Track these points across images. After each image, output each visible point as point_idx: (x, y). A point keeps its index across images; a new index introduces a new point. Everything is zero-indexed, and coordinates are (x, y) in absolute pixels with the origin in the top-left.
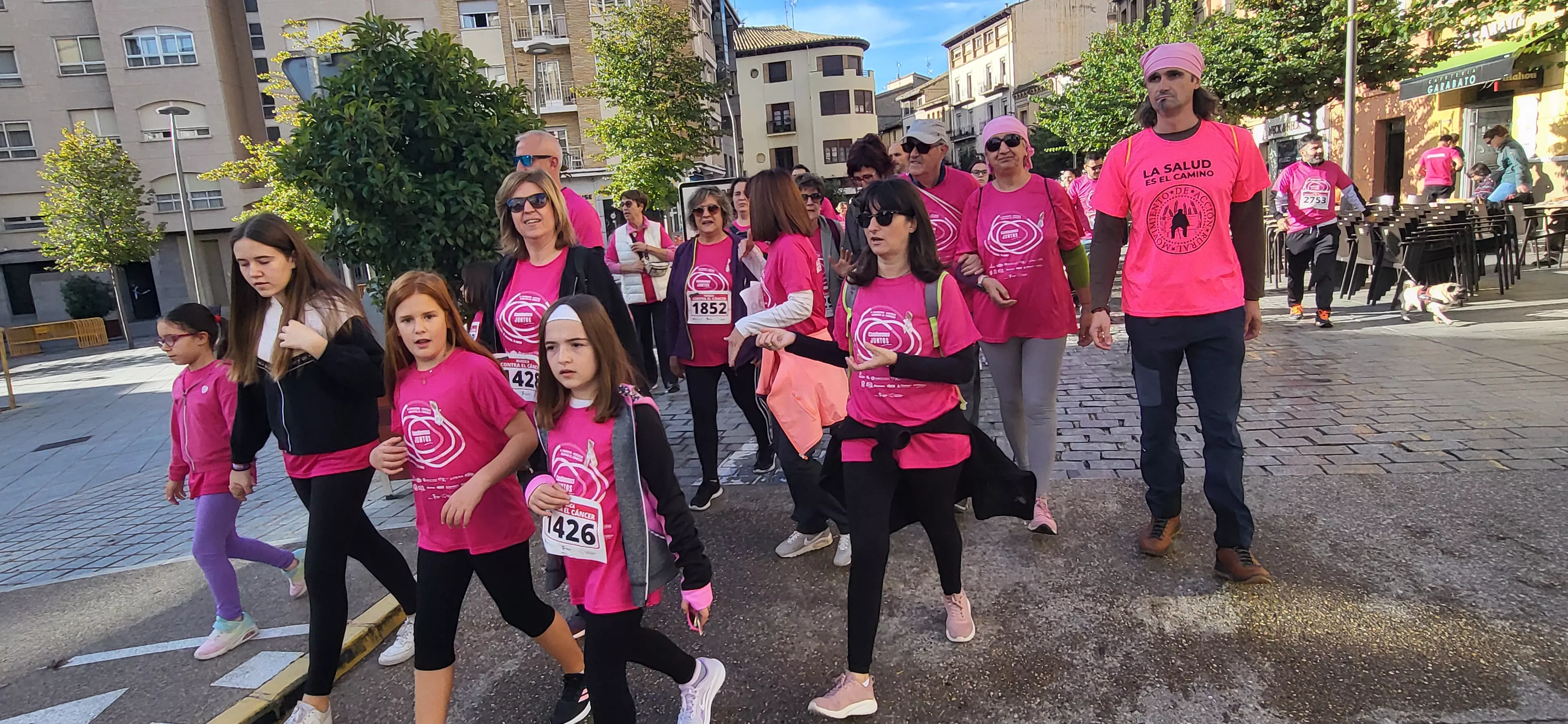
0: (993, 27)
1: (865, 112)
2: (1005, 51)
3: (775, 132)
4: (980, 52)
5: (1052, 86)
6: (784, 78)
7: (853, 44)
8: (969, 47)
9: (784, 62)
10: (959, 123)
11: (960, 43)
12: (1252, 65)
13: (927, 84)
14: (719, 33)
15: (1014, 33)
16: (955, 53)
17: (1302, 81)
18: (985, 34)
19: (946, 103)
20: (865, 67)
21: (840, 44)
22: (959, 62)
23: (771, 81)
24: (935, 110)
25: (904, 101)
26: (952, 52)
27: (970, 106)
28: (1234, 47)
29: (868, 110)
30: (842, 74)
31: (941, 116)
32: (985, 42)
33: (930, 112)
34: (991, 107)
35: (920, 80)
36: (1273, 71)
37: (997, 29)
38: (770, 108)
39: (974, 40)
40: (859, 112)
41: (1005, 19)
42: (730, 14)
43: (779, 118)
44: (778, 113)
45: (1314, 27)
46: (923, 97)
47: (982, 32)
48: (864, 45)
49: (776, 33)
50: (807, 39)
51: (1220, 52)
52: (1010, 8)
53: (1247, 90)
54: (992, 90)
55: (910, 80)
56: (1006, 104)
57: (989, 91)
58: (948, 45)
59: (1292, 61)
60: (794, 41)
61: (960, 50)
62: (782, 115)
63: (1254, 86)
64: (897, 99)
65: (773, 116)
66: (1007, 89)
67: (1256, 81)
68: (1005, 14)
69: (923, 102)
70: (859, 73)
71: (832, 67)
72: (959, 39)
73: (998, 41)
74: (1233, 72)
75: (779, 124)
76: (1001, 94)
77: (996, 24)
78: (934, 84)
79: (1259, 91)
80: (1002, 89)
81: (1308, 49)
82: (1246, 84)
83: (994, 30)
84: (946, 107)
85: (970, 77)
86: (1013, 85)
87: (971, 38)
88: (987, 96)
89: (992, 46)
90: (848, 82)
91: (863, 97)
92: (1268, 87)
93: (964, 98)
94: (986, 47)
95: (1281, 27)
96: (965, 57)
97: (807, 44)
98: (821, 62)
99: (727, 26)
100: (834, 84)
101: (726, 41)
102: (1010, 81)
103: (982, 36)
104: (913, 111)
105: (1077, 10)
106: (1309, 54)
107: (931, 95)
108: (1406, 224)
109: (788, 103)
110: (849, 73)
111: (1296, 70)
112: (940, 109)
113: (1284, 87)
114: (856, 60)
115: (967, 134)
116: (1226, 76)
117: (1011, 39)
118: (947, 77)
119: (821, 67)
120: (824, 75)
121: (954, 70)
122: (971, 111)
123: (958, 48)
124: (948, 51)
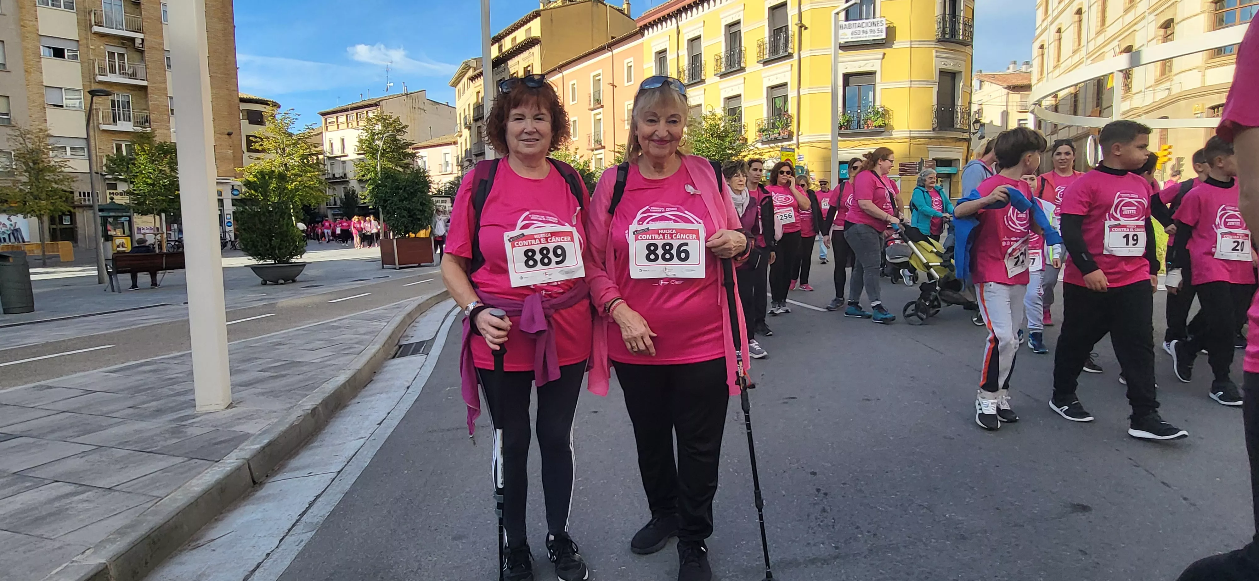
0: (365, 110)
4: (352, 125)
7: (269, 105)
8: (343, 119)
10: (332, 169)
11: (335, 115)
16: (329, 121)
18: (357, 114)
19: (322, 154)
21: (262, 103)
22: (332, 127)
26: (326, 120)
27: (343, 159)
30: (262, 124)
32: (357, 119)
37: (367, 112)
39: (347, 115)
41: (374, 108)
47: (355, 112)
48: (276, 105)
52: (379, 102)
57: (362, 152)
58: (324, 114)
61: (335, 120)
68: (376, 105)
71: (255, 118)
72: (334, 112)
73: (368, 120)
77: (367, 109)
83: (365, 112)
85: (343, 140)
87: (344, 114)
88: (359, 154)
89: (363, 123)
93: (337, 153)
94: (358, 122)
96: (338, 125)
98: (246, 114)
100: (256, 130)
103: (355, 114)
105: (416, 109)
110: (269, 125)
114: (272, 116)
115: (340, 177)
118: (320, 135)
119: (246, 117)
120: (250, 123)
121: (327, 133)
122: (344, 162)
123: (330, 119)
124: (323, 119)
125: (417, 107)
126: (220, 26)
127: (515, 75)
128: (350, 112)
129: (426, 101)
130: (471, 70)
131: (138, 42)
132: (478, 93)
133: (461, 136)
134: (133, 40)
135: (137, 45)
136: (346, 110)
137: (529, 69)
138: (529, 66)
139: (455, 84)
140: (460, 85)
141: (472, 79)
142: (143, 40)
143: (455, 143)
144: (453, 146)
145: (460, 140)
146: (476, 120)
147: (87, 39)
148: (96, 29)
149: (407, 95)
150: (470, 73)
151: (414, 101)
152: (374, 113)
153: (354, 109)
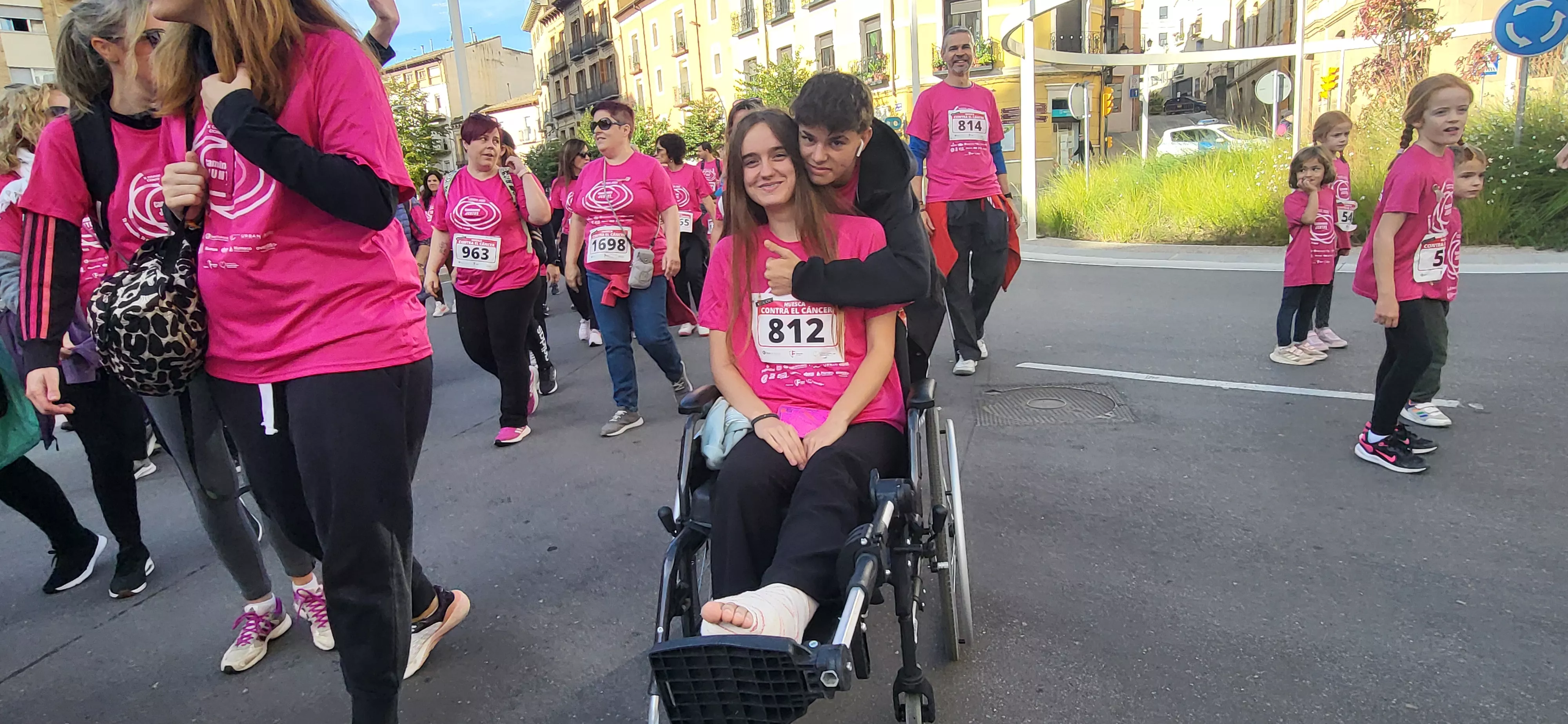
125: (490, 59)
127: (590, 15)
128: (408, 70)
129: (502, 51)
130: (542, 9)
132: (553, 38)
133: (541, 94)
136: (403, 68)
137: (605, 6)
138: (604, 3)
139: (529, 28)
140: (534, 30)
141: (544, 21)
143: (536, 103)
144: (533, 108)
145: (541, 99)
146: (553, 74)
149: (476, 43)
150: (542, 14)
151: (486, 51)
152: (436, 71)
153: (411, 66)
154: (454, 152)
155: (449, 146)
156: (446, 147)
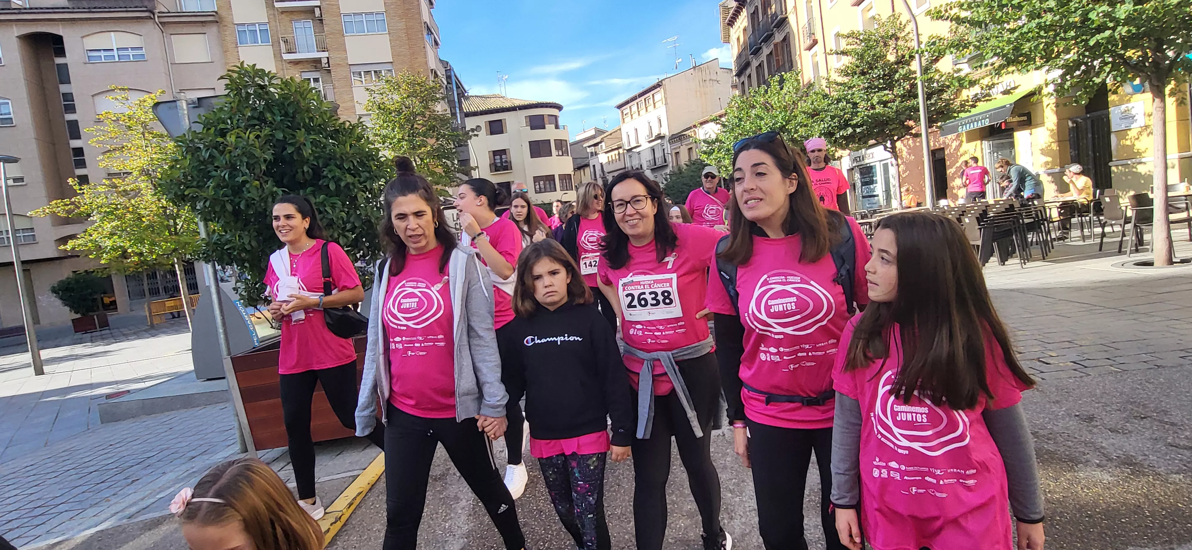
0: (650, 94)
1: (563, 155)
2: (661, 111)
3: (496, 171)
4: (643, 112)
5: (695, 134)
6: (501, 132)
7: (551, 107)
8: (634, 108)
9: (501, 120)
10: (631, 162)
11: (628, 106)
12: (852, 113)
13: (605, 135)
14: (452, 99)
15: (666, 99)
16: (624, 113)
17: (886, 123)
18: (645, 100)
19: (621, 148)
20: (561, 123)
21: (542, 107)
22: (628, 119)
23: (492, 134)
24: (613, 153)
25: (589, 147)
26: (622, 112)
27: (638, 150)
28: (839, 101)
29: (565, 153)
30: (544, 128)
31: (617, 157)
32: (646, 105)
33: (609, 154)
34: (654, 150)
35: (599, 132)
36: (868, 116)
37: (653, 95)
38: (492, 154)
39: (637, 103)
40: (559, 155)
41: (659, 89)
42: (459, 86)
43: (499, 161)
44: (498, 157)
45: (891, 87)
46: (603, 144)
47: (643, 98)
48: (559, 108)
49: (493, 100)
50: (517, 103)
51: (829, 105)
52: (661, 81)
53: (850, 130)
54: (653, 138)
55: (592, 133)
56: (664, 147)
57: (651, 139)
58: (620, 107)
59: (879, 109)
60: (507, 105)
61: (628, 111)
62: (501, 159)
63: (855, 126)
64: (584, 146)
65: (495, 159)
66: (664, 137)
67: (857, 123)
68: (658, 85)
69: (604, 148)
70: (557, 127)
71: (537, 123)
72: (627, 103)
73: (654, 104)
74: (841, 117)
75: (499, 165)
76: (659, 141)
77: (653, 92)
78: (611, 134)
79: (858, 130)
80: (660, 137)
81: (888, 102)
82: (850, 125)
83: (651, 96)
84: (621, 151)
85: (636, 129)
86: (667, 134)
87: (635, 102)
88: (650, 142)
89: (651, 108)
90: (549, 133)
91: (561, 144)
92: (865, 127)
93: (633, 144)
94: (646, 108)
95: (868, 87)
96: (632, 115)
97: (517, 107)
98: (528, 120)
99: (458, 94)
100: (539, 135)
101: (457, 105)
102: (665, 131)
103: (643, 100)
104: (596, 154)
105: (707, 82)
106: (889, 105)
107: (609, 143)
108: (980, 214)
109: (505, 150)
110: (550, 127)
111: (883, 115)
112: (616, 152)
113: (875, 128)
114: (554, 118)
115: (637, 169)
116: (836, 120)
117: (664, 103)
118: (620, 129)
119: (529, 124)
120: (532, 129)
121: (624, 125)
122: (639, 153)
123: (626, 109)
124: (619, 111)
125: (708, 79)
126: (402, 25)
128: (639, 99)
129: (719, 71)
131: (324, 61)
132: (739, 39)
134: (318, 61)
135: (323, 65)
136: (637, 98)
142: (328, 58)
146: (740, 74)
147: (283, 69)
148: (286, 57)
149: (694, 68)
151: (704, 73)
152: (659, 95)
153: (641, 95)
154: (671, 165)
155: (667, 159)
156: (665, 162)
